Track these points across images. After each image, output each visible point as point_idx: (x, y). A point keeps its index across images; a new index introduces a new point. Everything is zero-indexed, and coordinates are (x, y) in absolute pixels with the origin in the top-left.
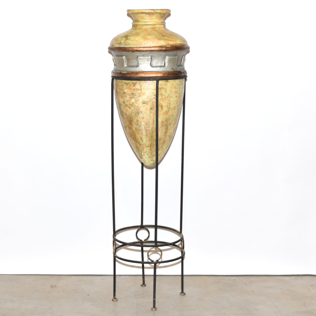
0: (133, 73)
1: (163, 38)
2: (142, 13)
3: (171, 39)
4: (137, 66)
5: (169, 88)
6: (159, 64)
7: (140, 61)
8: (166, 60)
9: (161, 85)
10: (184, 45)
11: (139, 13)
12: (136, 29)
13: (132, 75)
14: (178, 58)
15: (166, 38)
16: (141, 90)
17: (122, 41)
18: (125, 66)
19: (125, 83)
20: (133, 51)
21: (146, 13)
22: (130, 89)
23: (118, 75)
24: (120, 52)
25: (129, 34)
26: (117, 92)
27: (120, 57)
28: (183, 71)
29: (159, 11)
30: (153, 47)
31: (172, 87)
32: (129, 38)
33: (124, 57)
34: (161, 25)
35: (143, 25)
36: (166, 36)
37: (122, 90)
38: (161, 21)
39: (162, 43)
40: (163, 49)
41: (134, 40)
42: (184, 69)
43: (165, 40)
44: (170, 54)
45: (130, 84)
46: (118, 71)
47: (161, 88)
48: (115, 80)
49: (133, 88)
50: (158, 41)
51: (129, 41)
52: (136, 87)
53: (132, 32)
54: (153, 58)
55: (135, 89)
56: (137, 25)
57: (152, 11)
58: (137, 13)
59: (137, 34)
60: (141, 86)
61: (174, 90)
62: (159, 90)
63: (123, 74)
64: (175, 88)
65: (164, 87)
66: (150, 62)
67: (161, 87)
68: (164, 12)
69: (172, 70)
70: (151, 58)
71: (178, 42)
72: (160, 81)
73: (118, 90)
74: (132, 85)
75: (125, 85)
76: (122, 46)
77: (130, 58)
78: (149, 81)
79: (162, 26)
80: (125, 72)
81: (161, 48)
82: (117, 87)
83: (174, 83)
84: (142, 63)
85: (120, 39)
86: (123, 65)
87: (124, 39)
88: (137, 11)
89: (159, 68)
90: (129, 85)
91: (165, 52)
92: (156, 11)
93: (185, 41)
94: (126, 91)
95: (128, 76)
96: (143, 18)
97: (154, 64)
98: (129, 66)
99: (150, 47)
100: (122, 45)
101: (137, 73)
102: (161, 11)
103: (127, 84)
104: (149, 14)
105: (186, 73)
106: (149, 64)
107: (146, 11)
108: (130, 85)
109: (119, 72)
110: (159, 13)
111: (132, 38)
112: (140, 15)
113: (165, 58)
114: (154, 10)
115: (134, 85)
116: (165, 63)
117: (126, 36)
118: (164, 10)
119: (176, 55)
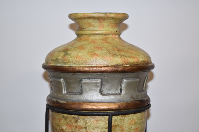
0: (74, 103)
1: (118, 53)
2: (89, 18)
3: (130, 55)
4: (81, 94)
5: (128, 125)
6: (113, 92)
7: (85, 87)
8: (123, 85)
9: (116, 121)
10: (148, 63)
11: (85, 18)
12: (80, 40)
13: (73, 106)
14: (139, 81)
15: (123, 53)
16: (86, 128)
17: (60, 58)
18: (64, 92)
19: (64, 116)
20: (75, 72)
21: (94, 18)
22: (71, 126)
23: (54, 105)
24: (56, 73)
25: (70, 47)
26: (52, 126)
27: (57, 80)
28: (146, 99)
29: (112, 15)
30: (104, 67)
31: (132, 123)
32: (69, 52)
33: (62, 80)
34: (116, 34)
35: (90, 35)
36: (123, 50)
37: (59, 125)
38: (116, 30)
39: (118, 61)
40: (120, 69)
41: (77, 57)
42: (147, 96)
43: (121, 56)
44: (129, 76)
45: (70, 118)
46: (54, 98)
47: (116, 126)
48: (50, 110)
49: (74, 124)
50: (111, 58)
51: (69, 58)
52: (79, 124)
53: (74, 44)
54: (104, 83)
55: (76, 127)
56: (82, 35)
57: (104, 15)
58: (81, 18)
59: (82, 48)
60: (86, 123)
61: (133, 127)
62: (113, 129)
63: (61, 104)
64: (136, 123)
65: (120, 124)
66: (99, 89)
67: (116, 123)
68: (120, 16)
69: (132, 100)
70: (101, 83)
71: (141, 59)
72: (113, 117)
73: (54, 125)
74: (73, 121)
75: (63, 120)
76: (59, 65)
77: (71, 81)
78: (97, 117)
79: (117, 36)
80: (63, 102)
81: (116, 69)
82: (53, 119)
83: (135, 118)
84: (88, 89)
85: (56, 54)
86: (60, 90)
87: (63, 54)
88: (81, 16)
89: (112, 97)
90: (68, 120)
91: (121, 74)
92: (109, 15)
93: (149, 57)
94: (64, 128)
95: (68, 107)
96: (90, 25)
97: (105, 91)
98: (69, 93)
99: (100, 67)
100: (59, 63)
101: (80, 103)
102: (116, 15)
103: (66, 119)
104: (99, 19)
105: (150, 101)
106: (98, 91)
107: (95, 15)
108: (70, 120)
109: (55, 100)
110: (113, 18)
111: (74, 53)
112: (85, 21)
113: (121, 82)
114: (106, 13)
115: (76, 121)
116: (121, 90)
117: (65, 50)
118: (120, 13)
119: (137, 77)
